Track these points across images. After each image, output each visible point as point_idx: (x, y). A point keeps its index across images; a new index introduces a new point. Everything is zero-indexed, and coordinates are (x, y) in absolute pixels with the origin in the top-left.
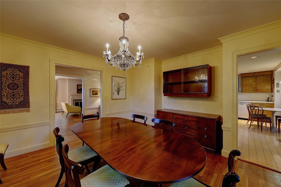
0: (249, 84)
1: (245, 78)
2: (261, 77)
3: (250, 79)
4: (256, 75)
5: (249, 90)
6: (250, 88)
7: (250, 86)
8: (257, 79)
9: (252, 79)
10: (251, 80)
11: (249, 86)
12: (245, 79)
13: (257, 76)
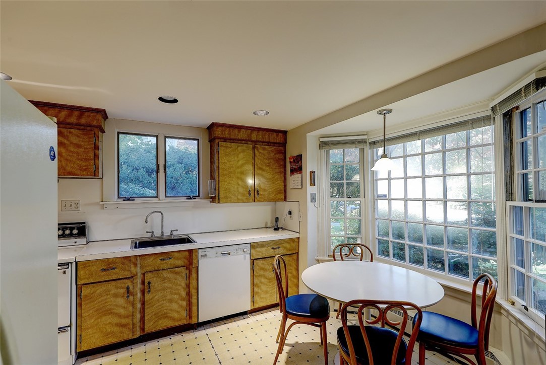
0: (238, 168)
1: (228, 144)
2: (264, 149)
3: (239, 148)
4: (254, 137)
5: (238, 191)
6: (239, 185)
7: (239, 175)
8: (256, 152)
9: (243, 151)
10: (241, 155)
11: (238, 178)
12: (227, 147)
13: (256, 142)
